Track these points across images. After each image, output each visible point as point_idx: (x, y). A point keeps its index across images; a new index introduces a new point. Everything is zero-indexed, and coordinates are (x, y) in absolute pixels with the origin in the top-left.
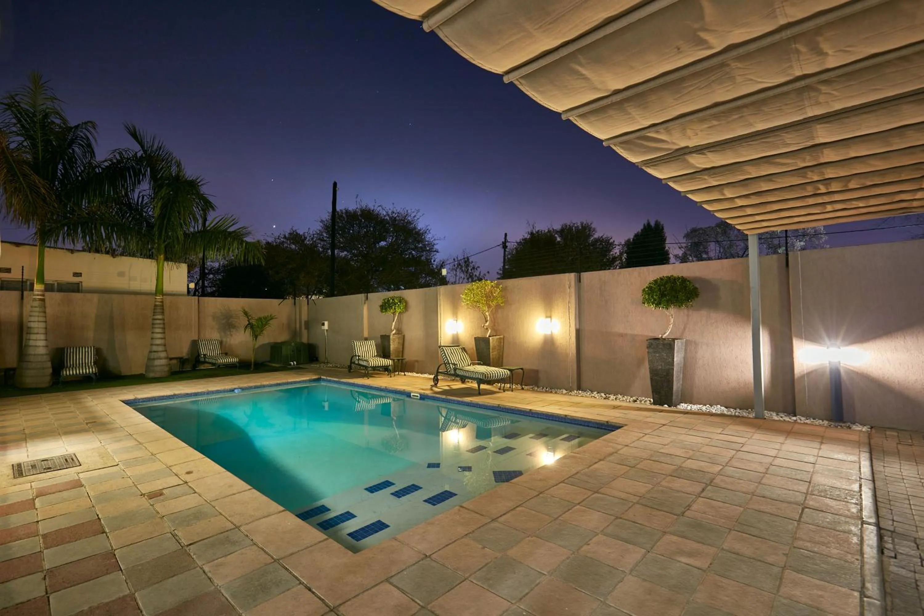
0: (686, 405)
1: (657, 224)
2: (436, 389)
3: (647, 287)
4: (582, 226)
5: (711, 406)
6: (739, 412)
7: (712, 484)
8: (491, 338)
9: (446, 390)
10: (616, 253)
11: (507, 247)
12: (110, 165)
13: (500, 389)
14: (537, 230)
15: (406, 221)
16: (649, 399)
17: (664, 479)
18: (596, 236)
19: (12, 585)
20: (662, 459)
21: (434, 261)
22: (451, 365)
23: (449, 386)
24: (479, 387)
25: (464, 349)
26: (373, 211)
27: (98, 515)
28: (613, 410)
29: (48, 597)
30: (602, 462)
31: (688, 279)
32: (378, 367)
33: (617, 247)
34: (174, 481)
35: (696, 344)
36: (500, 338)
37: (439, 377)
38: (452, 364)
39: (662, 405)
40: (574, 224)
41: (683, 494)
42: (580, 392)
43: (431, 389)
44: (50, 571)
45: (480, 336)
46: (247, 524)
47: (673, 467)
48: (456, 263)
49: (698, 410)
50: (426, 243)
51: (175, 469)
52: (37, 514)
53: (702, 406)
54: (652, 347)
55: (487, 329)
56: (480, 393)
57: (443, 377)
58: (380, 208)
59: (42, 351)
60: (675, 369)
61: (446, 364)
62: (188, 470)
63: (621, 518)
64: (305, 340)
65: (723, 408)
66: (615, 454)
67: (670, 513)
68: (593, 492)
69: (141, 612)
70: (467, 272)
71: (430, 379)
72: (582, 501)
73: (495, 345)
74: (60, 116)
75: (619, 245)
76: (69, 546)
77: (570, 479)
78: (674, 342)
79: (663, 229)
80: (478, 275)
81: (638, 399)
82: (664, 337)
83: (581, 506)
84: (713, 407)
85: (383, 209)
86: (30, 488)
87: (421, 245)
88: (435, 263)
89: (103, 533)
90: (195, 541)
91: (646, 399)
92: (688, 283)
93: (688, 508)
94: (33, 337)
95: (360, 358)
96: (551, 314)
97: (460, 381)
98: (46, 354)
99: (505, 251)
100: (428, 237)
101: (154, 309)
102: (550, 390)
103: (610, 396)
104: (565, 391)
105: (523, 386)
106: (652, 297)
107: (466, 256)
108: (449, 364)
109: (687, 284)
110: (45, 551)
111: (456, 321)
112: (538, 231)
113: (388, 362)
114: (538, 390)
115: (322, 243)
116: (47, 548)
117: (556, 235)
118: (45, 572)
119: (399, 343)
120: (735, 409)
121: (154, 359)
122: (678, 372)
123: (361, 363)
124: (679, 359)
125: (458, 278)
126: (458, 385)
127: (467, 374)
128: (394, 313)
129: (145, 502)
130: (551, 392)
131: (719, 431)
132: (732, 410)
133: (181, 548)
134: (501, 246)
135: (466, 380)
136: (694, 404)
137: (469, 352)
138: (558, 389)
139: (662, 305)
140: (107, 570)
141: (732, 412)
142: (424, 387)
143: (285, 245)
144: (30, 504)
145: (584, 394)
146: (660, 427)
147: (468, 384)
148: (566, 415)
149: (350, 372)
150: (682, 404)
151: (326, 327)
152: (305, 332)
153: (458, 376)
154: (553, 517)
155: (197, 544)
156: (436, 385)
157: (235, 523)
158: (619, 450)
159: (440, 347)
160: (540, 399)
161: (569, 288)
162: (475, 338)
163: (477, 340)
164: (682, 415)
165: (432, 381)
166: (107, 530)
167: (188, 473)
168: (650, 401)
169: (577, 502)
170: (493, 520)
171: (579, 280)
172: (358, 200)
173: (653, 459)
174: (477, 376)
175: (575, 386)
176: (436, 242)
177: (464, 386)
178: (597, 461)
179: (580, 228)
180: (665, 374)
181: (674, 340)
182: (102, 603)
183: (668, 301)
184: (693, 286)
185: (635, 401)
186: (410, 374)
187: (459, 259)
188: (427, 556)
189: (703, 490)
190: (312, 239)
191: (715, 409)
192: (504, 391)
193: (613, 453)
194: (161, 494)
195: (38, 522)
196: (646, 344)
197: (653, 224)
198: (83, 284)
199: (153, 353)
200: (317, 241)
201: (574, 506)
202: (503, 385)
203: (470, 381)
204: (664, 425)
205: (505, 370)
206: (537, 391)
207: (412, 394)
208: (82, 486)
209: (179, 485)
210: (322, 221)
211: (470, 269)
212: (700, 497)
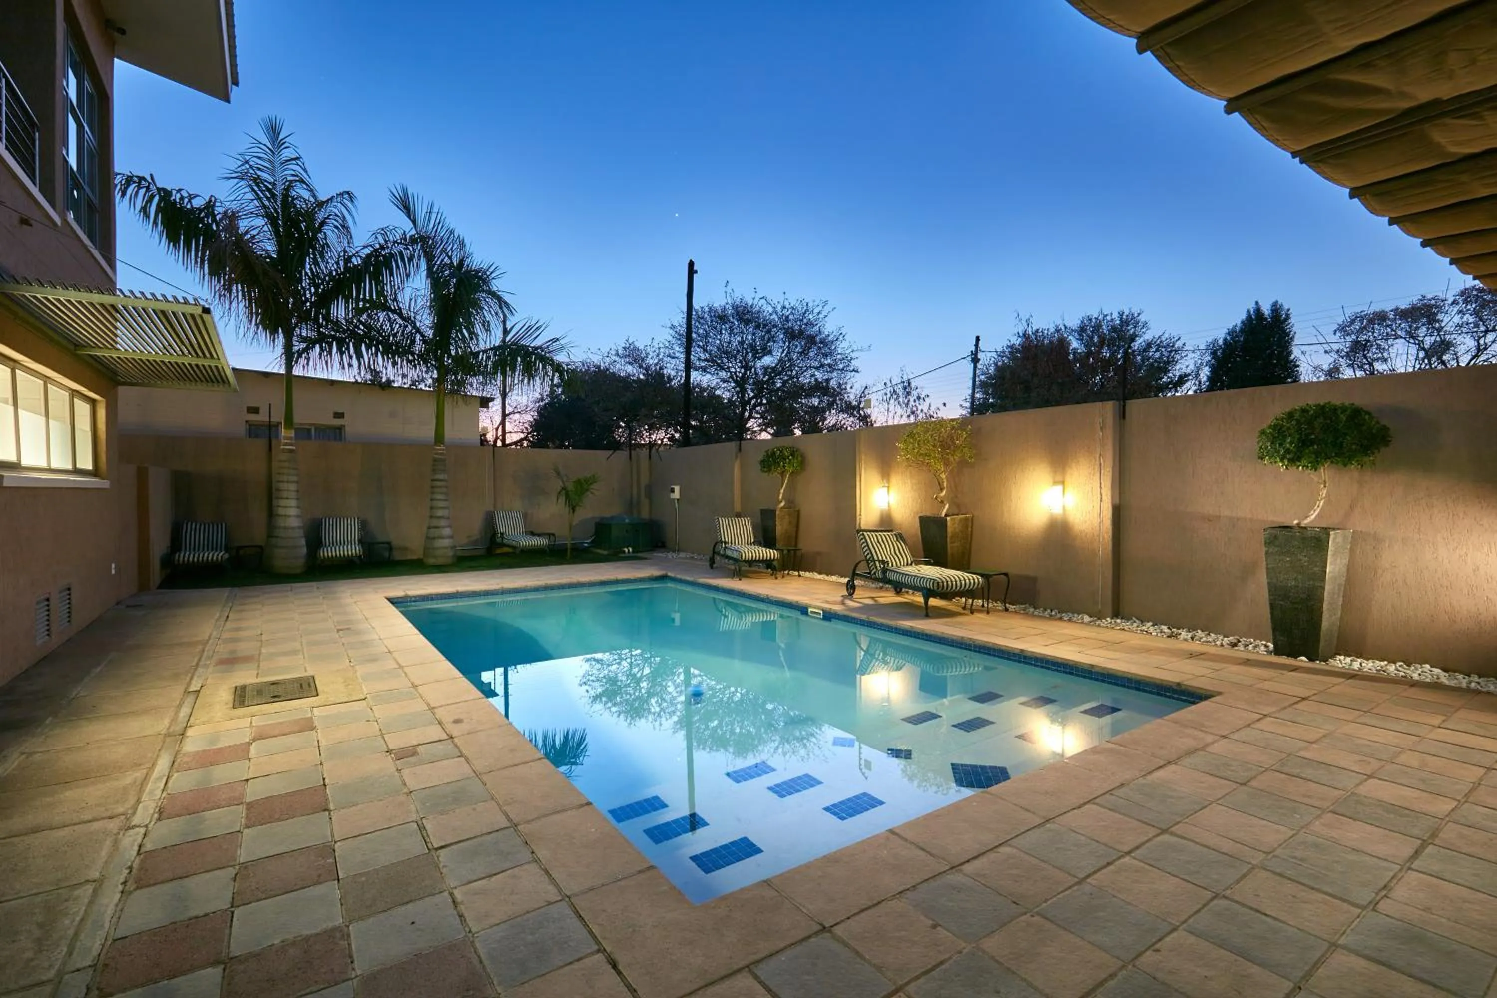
0: (1348, 660)
1: (1276, 309)
2: (850, 603)
3: (1270, 427)
4: (1121, 320)
5: (1409, 665)
6: (1478, 683)
7: (1437, 842)
8: (948, 519)
9: (868, 605)
10: (1187, 367)
11: (979, 360)
12: (372, 252)
13: (964, 608)
14: (1035, 329)
15: (805, 321)
16: (1264, 642)
17: (1319, 817)
18: (1148, 336)
19: (191, 883)
20: (1308, 773)
21: (851, 388)
22: (877, 563)
23: (872, 598)
24: (926, 602)
25: (900, 537)
26: (751, 307)
27: (324, 779)
28: (1187, 661)
29: (232, 913)
30: (1172, 768)
31: (1365, 409)
32: (756, 561)
33: (1191, 355)
34: (435, 732)
35: (1377, 539)
36: (966, 519)
37: (856, 582)
38: (879, 561)
39: (1295, 655)
40: (1106, 315)
41: (1368, 858)
42: (1119, 621)
43: (843, 603)
44: (244, 866)
45: (928, 514)
46: (528, 822)
47: (1337, 793)
48: (889, 390)
49: (1379, 670)
50: (839, 356)
51: (440, 713)
52: (249, 768)
53: (1386, 663)
54: (1277, 543)
55: (942, 502)
56: (927, 613)
57: (863, 583)
58: (763, 301)
59: (294, 523)
60: (1327, 588)
61: (869, 561)
62: (456, 717)
63: (1225, 897)
64: (645, 515)
65: (1436, 671)
66: (1201, 753)
67: (1341, 899)
68: (1159, 831)
69: (352, 962)
70: (907, 405)
71: (842, 584)
72: (1137, 848)
73: (957, 530)
74: (307, 185)
75: (1193, 352)
76: (277, 827)
77: (1107, 796)
78: (1329, 535)
79: (1288, 317)
80: (925, 410)
81: (1239, 641)
82: (1305, 523)
83: (1134, 858)
84: (1413, 668)
85: (768, 303)
86: (248, 725)
87: (829, 361)
88: (853, 391)
89: (325, 810)
90: (448, 842)
91: (1258, 642)
92: (1367, 417)
93: (1384, 893)
94: (283, 503)
95: (728, 546)
96: (1064, 478)
97: (892, 589)
98: (299, 528)
99: (975, 367)
100: (842, 347)
101: (434, 465)
102: (1059, 615)
103: (1180, 631)
104: (1087, 619)
105: (1008, 605)
106: (1281, 445)
107: (905, 378)
108: (874, 561)
109: (1365, 420)
110: (246, 831)
111: (886, 489)
112: (1037, 331)
113: (770, 554)
114: (1036, 613)
115: (673, 361)
116: (247, 827)
117: (1070, 337)
118: (237, 867)
119: (790, 523)
120: (1469, 676)
121: (434, 538)
122: (1334, 594)
123: (729, 553)
124: (1337, 569)
125: (891, 415)
126: (888, 597)
127: (906, 580)
128: (783, 474)
129: (388, 764)
130: (1061, 619)
131: (1437, 720)
132: (1461, 676)
133: (427, 851)
134: (969, 359)
135: (903, 590)
136: (1368, 659)
137: (908, 542)
138: (1073, 613)
139: (1304, 462)
140: (319, 876)
141: (1461, 680)
142: (830, 599)
143: (618, 366)
144: (241, 752)
145: (1126, 625)
146: (1294, 703)
147: (906, 596)
148: (1092, 666)
149: (711, 567)
150: (1338, 657)
151: (676, 494)
152: (645, 502)
153: (889, 582)
154: (1075, 876)
155: (449, 849)
156: (851, 595)
157: (512, 816)
158: (1207, 745)
159: (858, 532)
160: (1040, 632)
161: (1102, 429)
162: (920, 518)
163: (925, 522)
164: (1341, 680)
165: (845, 588)
166: (332, 807)
167: (457, 721)
168: (1266, 646)
169: (1126, 849)
170: (952, 868)
171: (1122, 414)
172: (729, 289)
173: (1286, 770)
174: (923, 584)
175: (1109, 610)
176: (853, 355)
177: (899, 599)
178: (1162, 763)
179: (1118, 322)
180: (1304, 596)
181: (1326, 531)
182: (301, 936)
183: (1317, 454)
184: (1378, 422)
185: (1233, 645)
186: (808, 574)
187: (894, 383)
188: (824, 927)
189: (1417, 853)
190: (658, 355)
191: (1419, 671)
192: (972, 613)
193: (1197, 750)
194: (414, 754)
195: (247, 780)
196: (1262, 537)
197: (1266, 310)
198: (347, 429)
199: (432, 530)
200: (665, 359)
201: (1119, 858)
202: (970, 601)
203: (911, 591)
204: (1304, 699)
205: (974, 576)
206: (1033, 616)
207: (810, 610)
208: (313, 728)
209: (440, 740)
210: (673, 327)
211: (912, 400)
212: (1409, 869)
